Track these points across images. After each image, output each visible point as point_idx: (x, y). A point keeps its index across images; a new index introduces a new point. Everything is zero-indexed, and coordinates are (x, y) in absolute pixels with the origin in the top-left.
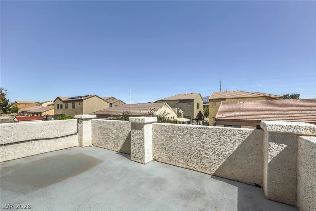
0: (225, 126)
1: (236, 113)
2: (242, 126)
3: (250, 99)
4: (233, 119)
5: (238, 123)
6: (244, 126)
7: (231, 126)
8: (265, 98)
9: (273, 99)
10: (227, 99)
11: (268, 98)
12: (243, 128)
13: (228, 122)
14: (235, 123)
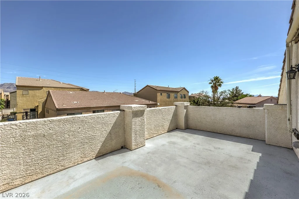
0: (68, 115)
1: (74, 102)
2: (83, 113)
3: (68, 89)
4: (74, 107)
5: (80, 111)
6: (84, 113)
7: (74, 114)
8: (79, 90)
9: (85, 91)
10: (44, 88)
11: (82, 90)
12: (83, 114)
13: (71, 111)
14: (77, 111)
